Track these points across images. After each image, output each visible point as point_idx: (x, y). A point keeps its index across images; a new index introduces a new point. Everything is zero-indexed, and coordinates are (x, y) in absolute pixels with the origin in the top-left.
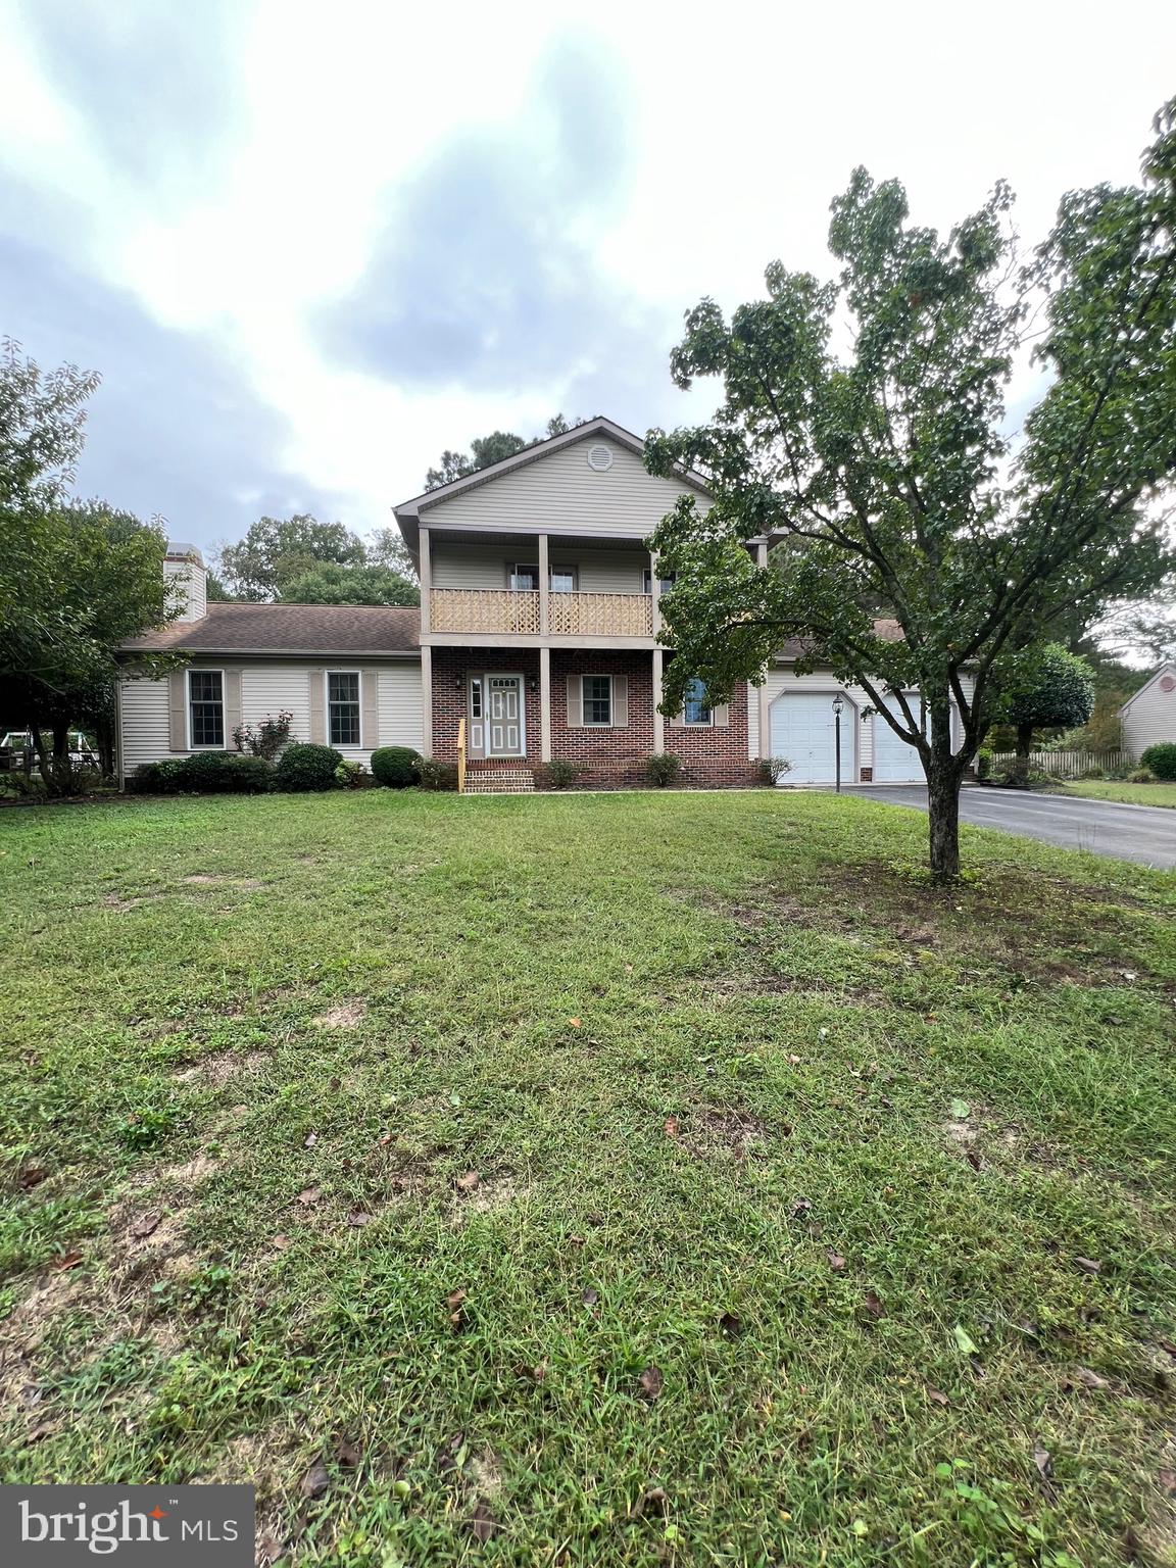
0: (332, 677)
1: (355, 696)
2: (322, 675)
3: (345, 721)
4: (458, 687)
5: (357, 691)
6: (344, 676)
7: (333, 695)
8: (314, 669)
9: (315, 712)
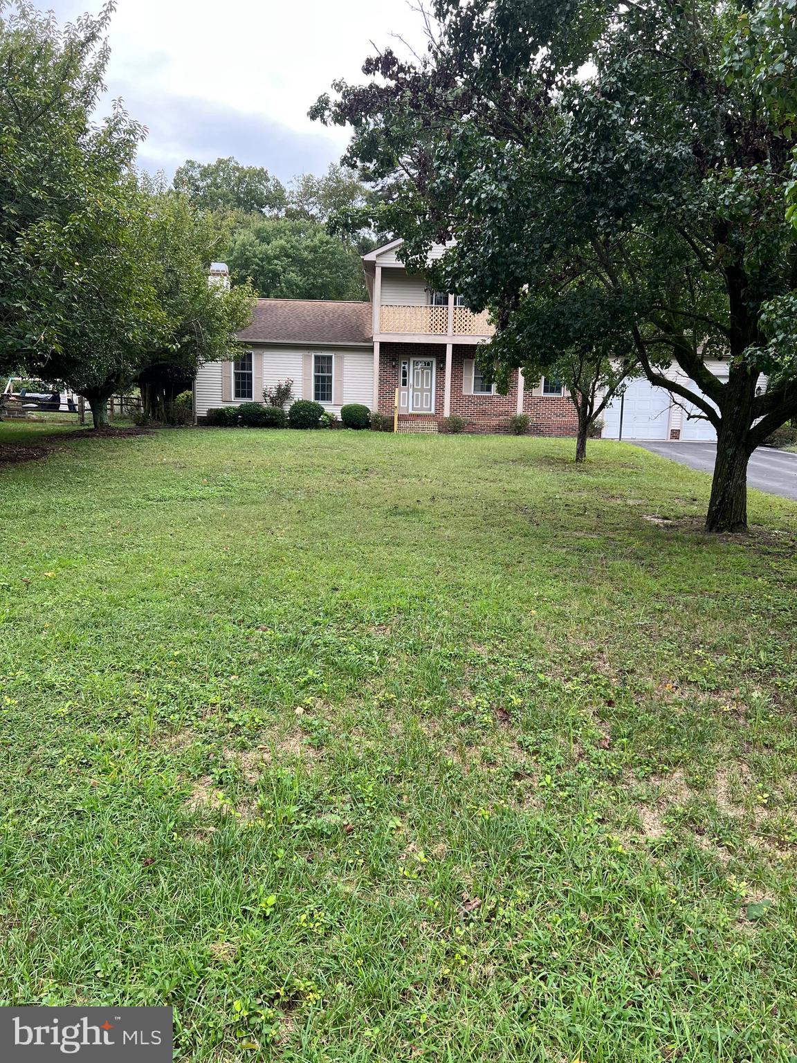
0: (317, 358)
1: (330, 370)
2: (311, 356)
3: (323, 387)
4: (394, 367)
5: (331, 367)
6: (324, 357)
7: (317, 369)
8: (306, 353)
9: (306, 380)
